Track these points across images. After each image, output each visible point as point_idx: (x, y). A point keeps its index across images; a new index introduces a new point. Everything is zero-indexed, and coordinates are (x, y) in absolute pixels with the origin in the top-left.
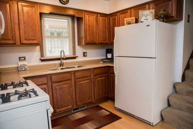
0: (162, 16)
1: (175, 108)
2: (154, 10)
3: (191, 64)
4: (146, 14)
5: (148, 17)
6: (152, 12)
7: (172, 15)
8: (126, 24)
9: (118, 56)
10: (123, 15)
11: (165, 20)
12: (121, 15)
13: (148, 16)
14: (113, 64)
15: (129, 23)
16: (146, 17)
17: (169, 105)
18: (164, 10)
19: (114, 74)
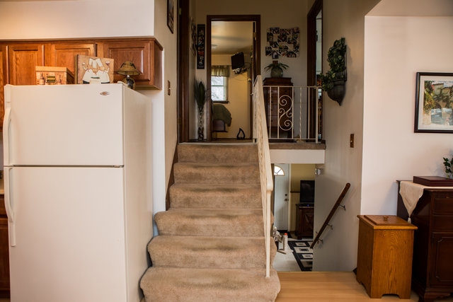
0: (128, 76)
1: (162, 266)
2: (113, 60)
3: (177, 175)
4: (95, 66)
5: (100, 73)
6: (108, 64)
7: (145, 78)
8: (41, 81)
9: (15, 166)
10: (24, 53)
11: (134, 84)
12: (14, 53)
13: (99, 71)
14: (3, 188)
15: (51, 81)
16: (95, 72)
17: (150, 263)
18: (133, 65)
19: (5, 216)
